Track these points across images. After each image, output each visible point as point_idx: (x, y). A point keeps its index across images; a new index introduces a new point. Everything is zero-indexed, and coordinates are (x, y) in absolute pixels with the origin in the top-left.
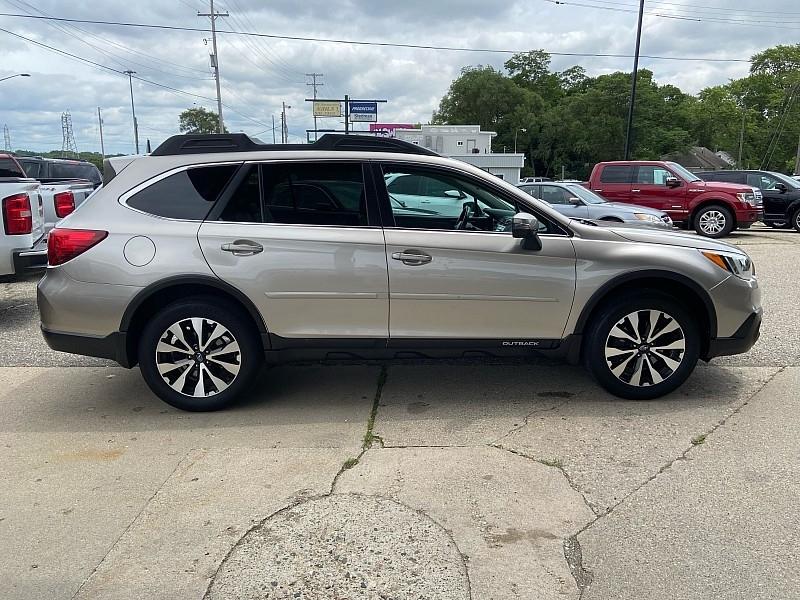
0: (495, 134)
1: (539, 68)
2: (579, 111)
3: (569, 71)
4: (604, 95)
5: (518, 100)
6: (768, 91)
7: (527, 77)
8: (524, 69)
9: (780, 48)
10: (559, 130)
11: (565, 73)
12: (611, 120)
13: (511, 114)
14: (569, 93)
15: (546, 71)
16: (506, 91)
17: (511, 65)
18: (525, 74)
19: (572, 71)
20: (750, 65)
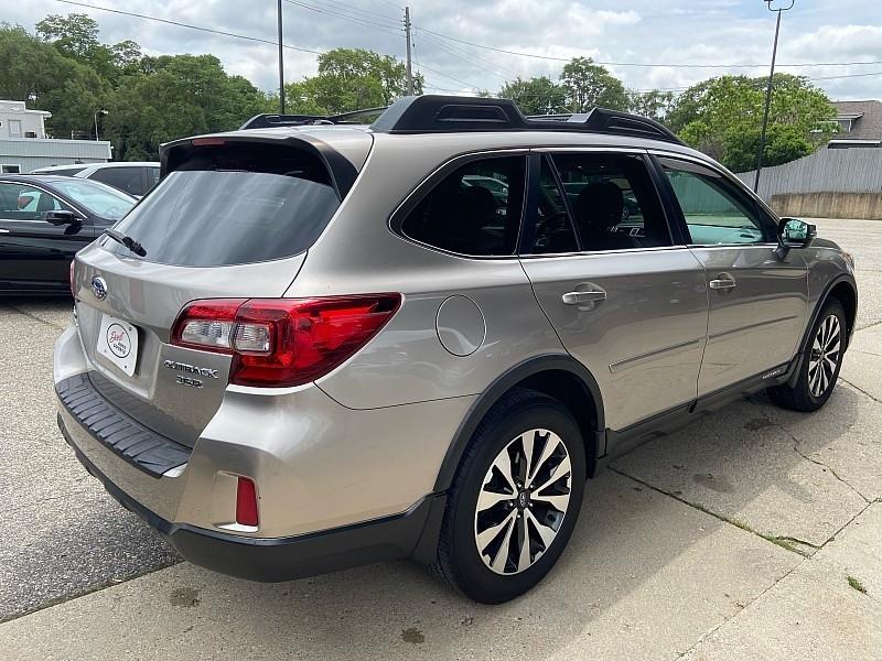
0: (48, 114)
1: (85, 36)
2: (148, 94)
3: (120, 45)
4: (178, 80)
5: (68, 73)
6: (339, 92)
7: (70, 46)
8: (64, 36)
9: (342, 51)
10: (127, 115)
11: (118, 47)
12: (190, 108)
13: (60, 91)
14: (127, 72)
15: (93, 42)
16: (50, 60)
17: (43, 27)
18: (66, 41)
19: (125, 45)
20: (318, 64)
